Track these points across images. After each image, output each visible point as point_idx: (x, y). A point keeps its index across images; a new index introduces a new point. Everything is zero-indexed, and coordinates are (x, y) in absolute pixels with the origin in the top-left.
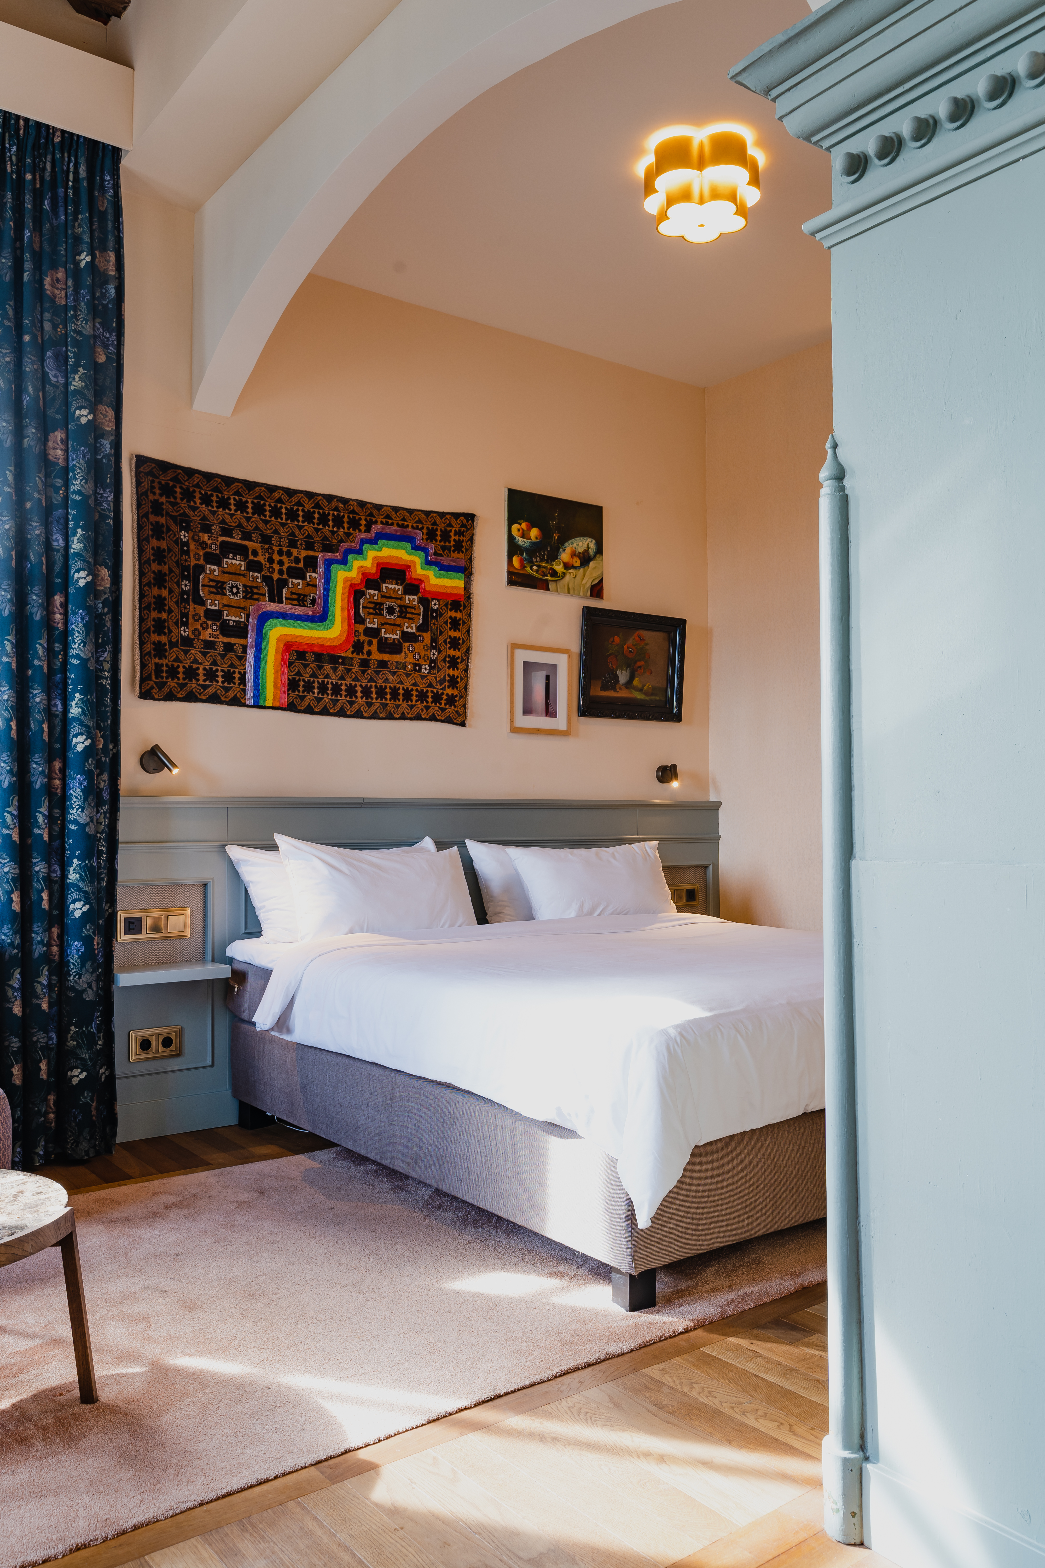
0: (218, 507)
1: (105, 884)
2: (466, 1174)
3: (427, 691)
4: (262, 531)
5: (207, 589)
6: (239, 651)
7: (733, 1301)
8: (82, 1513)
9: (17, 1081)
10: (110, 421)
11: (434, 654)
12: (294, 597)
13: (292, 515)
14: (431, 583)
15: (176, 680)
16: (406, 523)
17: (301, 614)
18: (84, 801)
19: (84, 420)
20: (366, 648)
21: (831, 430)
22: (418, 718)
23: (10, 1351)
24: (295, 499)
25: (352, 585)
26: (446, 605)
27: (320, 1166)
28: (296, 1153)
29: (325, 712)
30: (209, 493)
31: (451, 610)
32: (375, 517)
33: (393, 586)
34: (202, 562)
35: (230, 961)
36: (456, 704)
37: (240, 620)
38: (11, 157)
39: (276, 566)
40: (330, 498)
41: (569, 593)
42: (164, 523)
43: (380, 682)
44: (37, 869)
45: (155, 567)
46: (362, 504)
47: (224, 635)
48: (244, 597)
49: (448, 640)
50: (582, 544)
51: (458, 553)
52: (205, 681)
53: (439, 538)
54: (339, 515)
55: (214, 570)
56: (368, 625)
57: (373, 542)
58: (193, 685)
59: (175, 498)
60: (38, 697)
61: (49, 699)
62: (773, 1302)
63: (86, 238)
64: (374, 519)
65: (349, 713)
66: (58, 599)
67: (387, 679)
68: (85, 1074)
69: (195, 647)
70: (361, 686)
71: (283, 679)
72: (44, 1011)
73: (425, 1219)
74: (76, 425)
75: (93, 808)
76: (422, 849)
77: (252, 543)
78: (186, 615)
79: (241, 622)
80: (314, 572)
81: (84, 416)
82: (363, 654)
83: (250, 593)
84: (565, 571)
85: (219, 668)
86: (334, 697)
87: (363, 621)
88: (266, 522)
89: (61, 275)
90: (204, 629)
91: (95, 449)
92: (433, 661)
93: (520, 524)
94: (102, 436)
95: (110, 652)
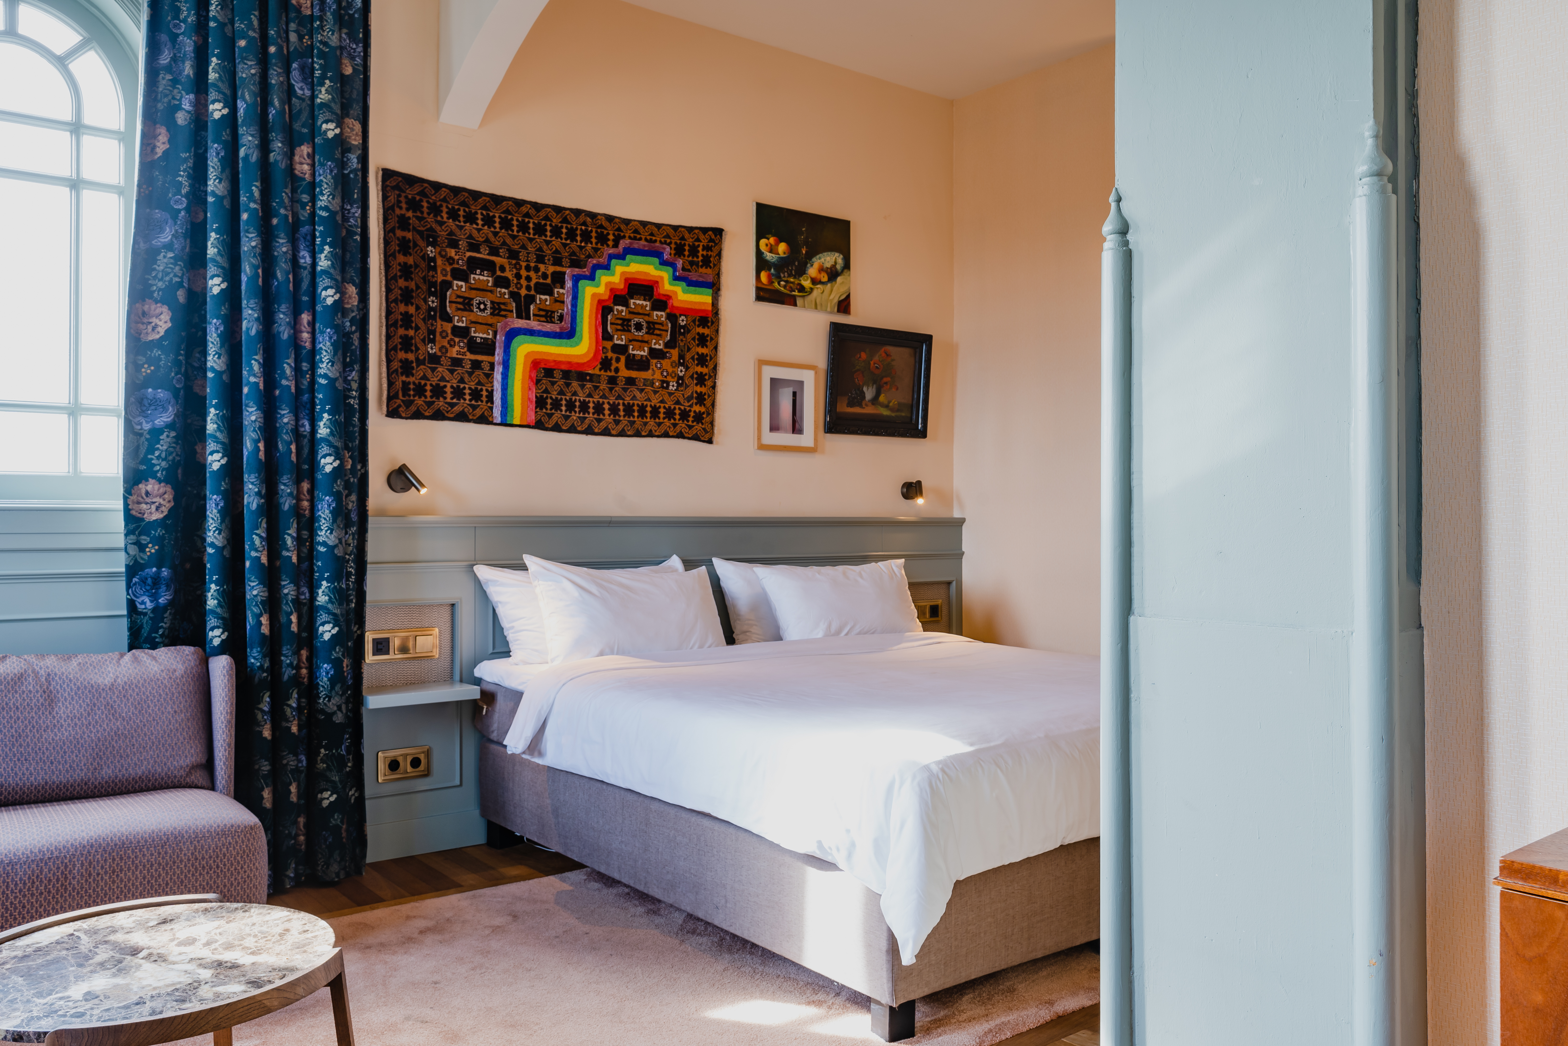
0: (465, 222)
1: (353, 605)
2: (723, 901)
3: (675, 408)
4: (509, 246)
5: (454, 305)
6: (486, 367)
7: (990, 1031)
9: (268, 804)
10: (357, 135)
11: (681, 371)
12: (542, 313)
13: (540, 230)
14: (679, 298)
15: (423, 398)
16: (654, 238)
17: (549, 330)
18: (333, 523)
19: (330, 135)
20: (614, 365)
21: (1115, 183)
22: (666, 435)
24: (542, 214)
25: (600, 302)
26: (694, 321)
27: (571, 888)
28: (547, 874)
29: (572, 430)
30: (456, 207)
31: (699, 326)
32: (623, 232)
33: (641, 302)
34: (449, 278)
35: (478, 681)
36: (703, 421)
37: (488, 337)
39: (524, 282)
40: (577, 212)
41: (816, 308)
42: (411, 238)
43: (628, 400)
44: (286, 591)
45: (402, 283)
46: (610, 218)
47: (472, 352)
48: (492, 314)
49: (696, 357)
50: (829, 259)
51: (706, 268)
52: (452, 399)
53: (687, 253)
54: (586, 230)
55: (462, 286)
56: (616, 342)
57: (621, 257)
58: (440, 403)
59: (422, 213)
60: (286, 417)
61: (297, 420)
62: (1030, 1031)
64: (622, 234)
65: (596, 431)
66: (305, 317)
67: (634, 396)
68: (335, 796)
69: (442, 365)
70: (609, 403)
71: (530, 396)
72: (294, 734)
73: (680, 944)
74: (323, 139)
75: (342, 529)
76: (669, 567)
77: (499, 259)
78: (433, 332)
79: (488, 339)
80: (562, 287)
81: (331, 130)
82: (610, 371)
83: (498, 309)
84: (812, 286)
85: (467, 386)
86: (581, 415)
87: (611, 338)
88: (514, 237)
90: (451, 346)
91: (342, 164)
92: (680, 378)
93: (768, 239)
94: (349, 150)
95: (357, 371)
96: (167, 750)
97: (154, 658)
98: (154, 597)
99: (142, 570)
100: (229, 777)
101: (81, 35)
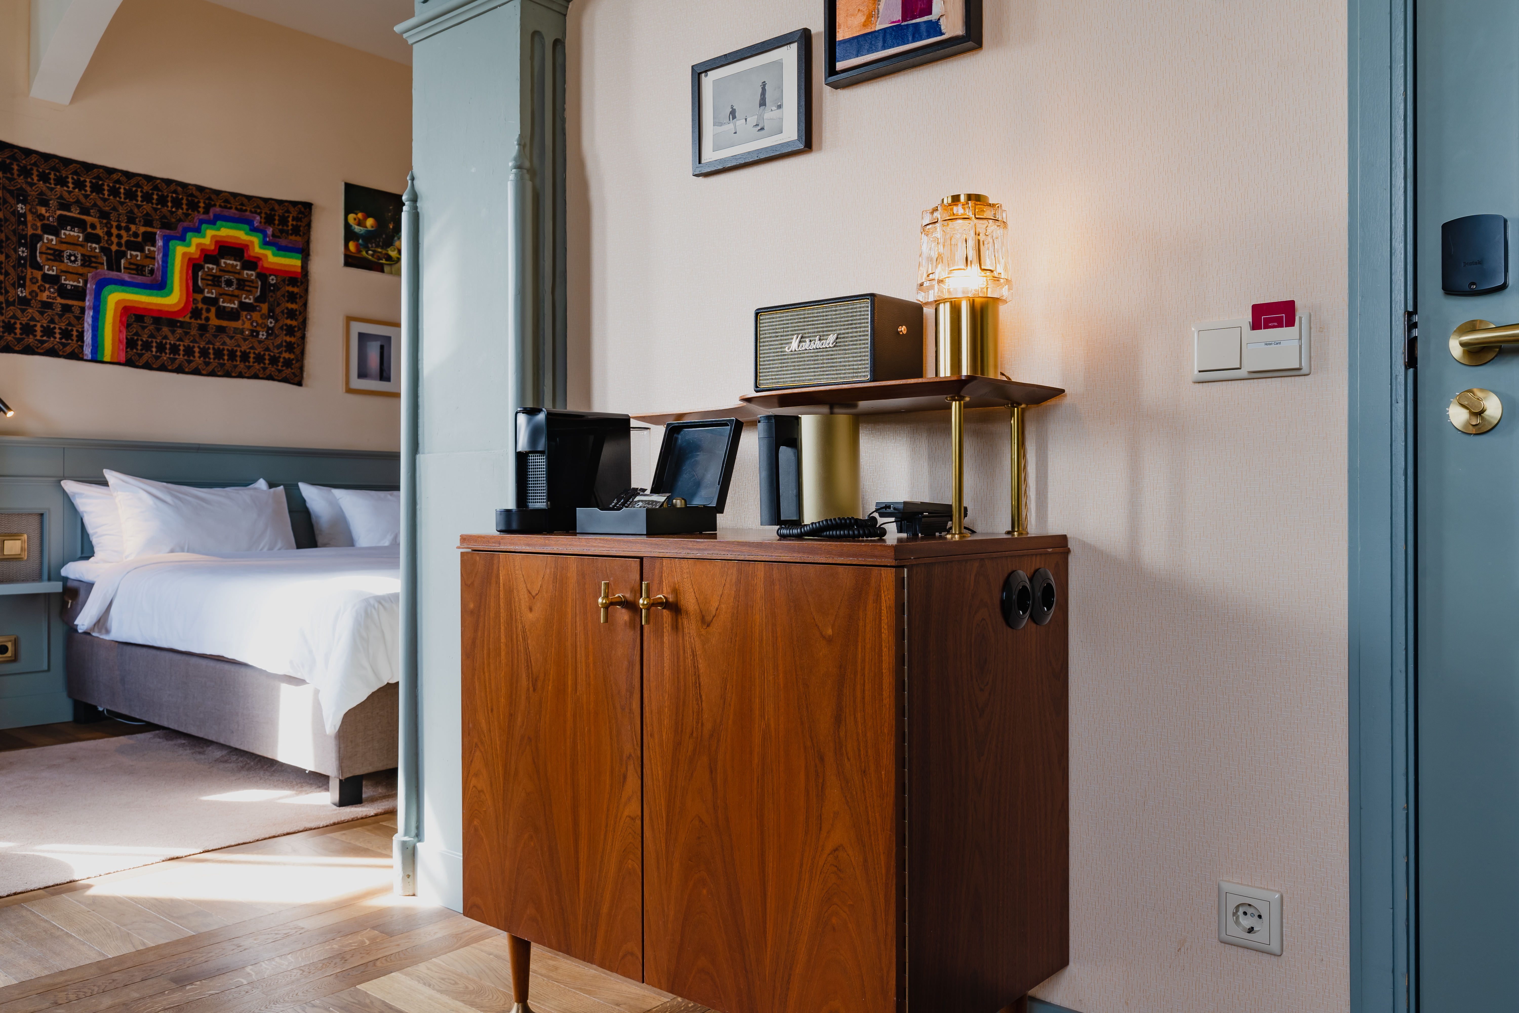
0: (56, 185)
4: (99, 207)
5: (44, 256)
6: (77, 311)
11: (271, 323)
12: (133, 267)
13: (131, 195)
14: (269, 260)
16: (244, 208)
17: (140, 282)
20: (204, 314)
22: (255, 377)
24: (133, 181)
25: (190, 260)
26: (284, 281)
29: (163, 368)
30: (47, 171)
31: (288, 285)
32: (213, 201)
33: (231, 262)
34: (39, 232)
35: (65, 580)
36: (293, 367)
37: (78, 284)
39: (114, 239)
40: (169, 182)
43: (218, 345)
46: (201, 189)
47: (62, 297)
48: (82, 265)
49: (286, 311)
51: (296, 236)
52: (42, 336)
53: (277, 222)
54: (177, 197)
55: (52, 240)
56: (206, 295)
57: (212, 222)
58: (30, 340)
59: (12, 174)
65: (187, 370)
67: (224, 342)
69: (32, 307)
70: (199, 347)
71: (121, 338)
76: (255, 489)
77: (90, 218)
78: (24, 278)
79: (79, 286)
80: (154, 245)
84: (399, 256)
85: (57, 326)
86: (171, 356)
87: (201, 291)
88: (104, 200)
90: (41, 291)
92: (269, 328)
93: (356, 214)
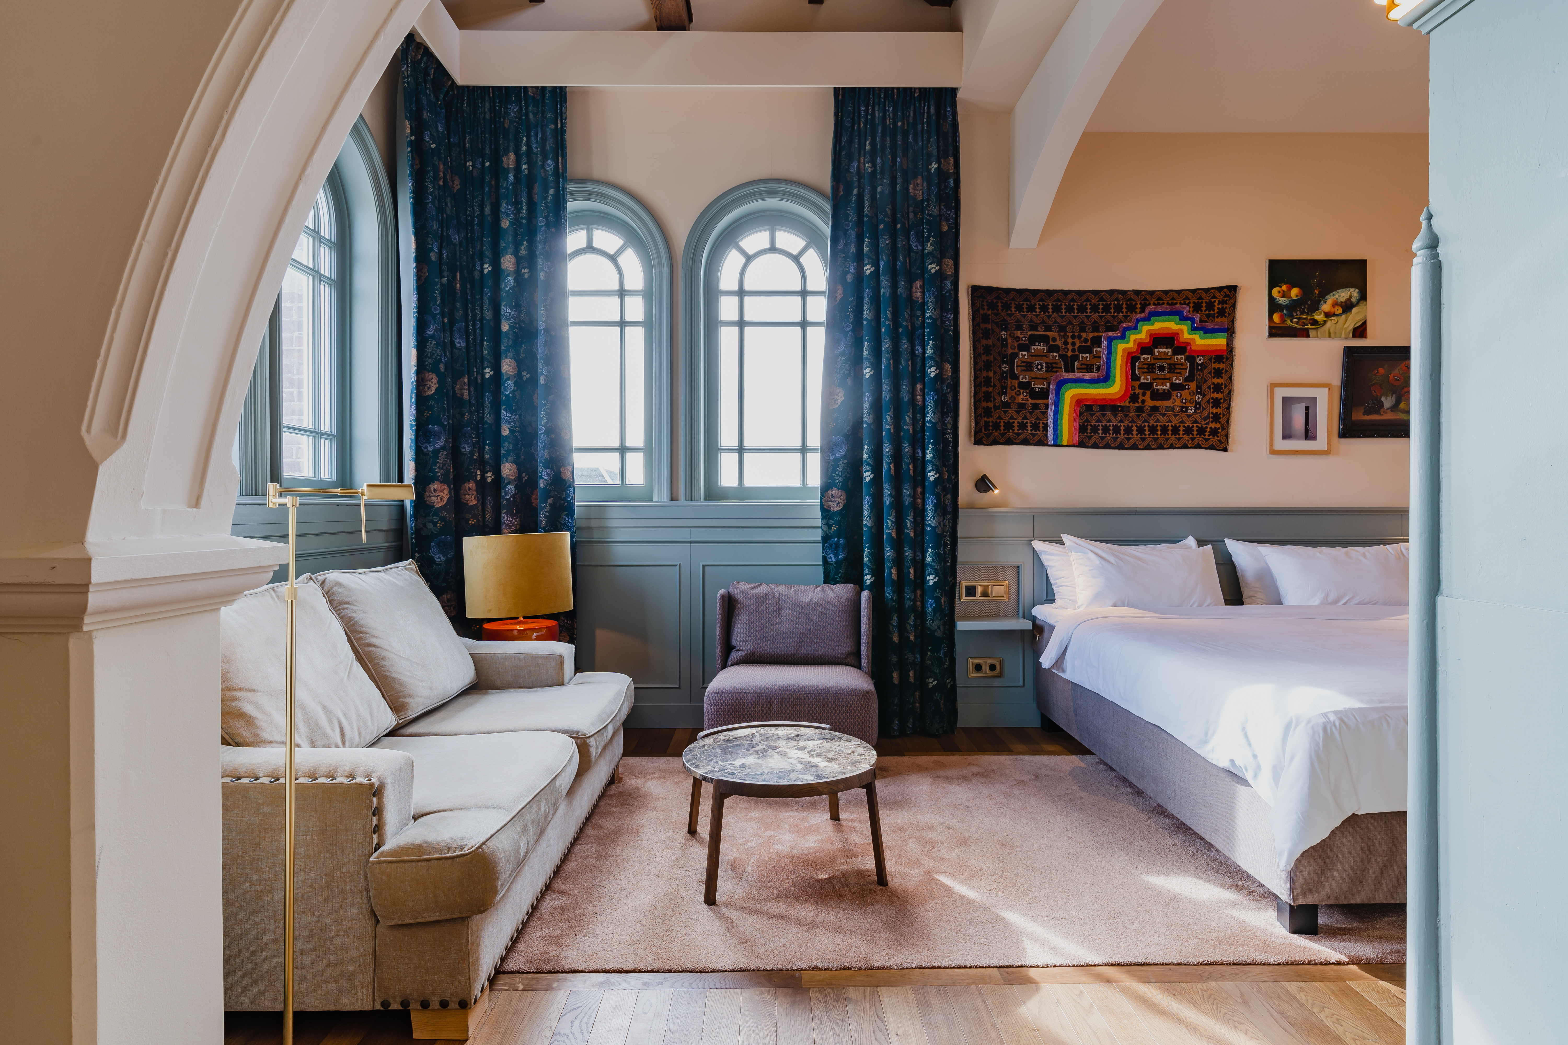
0: (1027, 312)
1: (949, 564)
2: (1173, 794)
3: (1193, 426)
4: (1059, 323)
5: (1020, 368)
6: (1043, 408)
8: (853, 949)
9: (896, 681)
10: (950, 268)
11: (1199, 398)
12: (1084, 367)
13: (1082, 309)
14: (1197, 344)
15: (998, 431)
16: (1175, 302)
17: (1089, 378)
18: (935, 512)
19: (933, 271)
20: (1141, 398)
21: (1427, 203)
22: (1185, 447)
23: (853, 842)
24: (1084, 298)
25: (1129, 353)
26: (1210, 360)
27: (1085, 766)
28: (1071, 754)
29: (1107, 446)
30: (1021, 303)
31: (1214, 363)
32: (1148, 301)
33: (1163, 350)
34: (1016, 350)
35: (1034, 619)
36: (1219, 435)
38: (889, 115)
39: (1070, 347)
40: (1111, 292)
41: (1330, 336)
42: (990, 327)
43: (1152, 422)
44: (907, 554)
45: (984, 358)
46: (1137, 293)
47: (1032, 398)
48: (1046, 371)
50: (1342, 295)
51: (1222, 317)
52: (1018, 430)
53: (1204, 309)
54: (1118, 303)
55: (1025, 355)
56: (1142, 381)
57: (1147, 319)
58: (1010, 434)
59: (998, 310)
60: (907, 449)
61: (913, 450)
63: (935, 153)
64: (1148, 302)
65: (1126, 446)
66: (919, 387)
67: (1158, 419)
68: (936, 682)
69: (1012, 408)
70: (1136, 426)
71: (1075, 425)
72: (911, 641)
74: (929, 275)
75: (941, 516)
76: (1185, 545)
77: (1052, 333)
78: (1006, 388)
79: (1044, 388)
80: (1100, 347)
81: (933, 268)
82: (1138, 402)
83: (1051, 368)
84: (1326, 319)
85: (1029, 421)
86: (1114, 436)
87: (1138, 379)
88: (1062, 317)
89: (919, 181)
90: (1018, 395)
91: (941, 288)
92: (1197, 403)
93: (1281, 287)
94: (946, 279)
95: (952, 417)
96: (835, 642)
97: (832, 590)
98: (836, 555)
99: (830, 539)
100: (868, 662)
101: (806, 241)
